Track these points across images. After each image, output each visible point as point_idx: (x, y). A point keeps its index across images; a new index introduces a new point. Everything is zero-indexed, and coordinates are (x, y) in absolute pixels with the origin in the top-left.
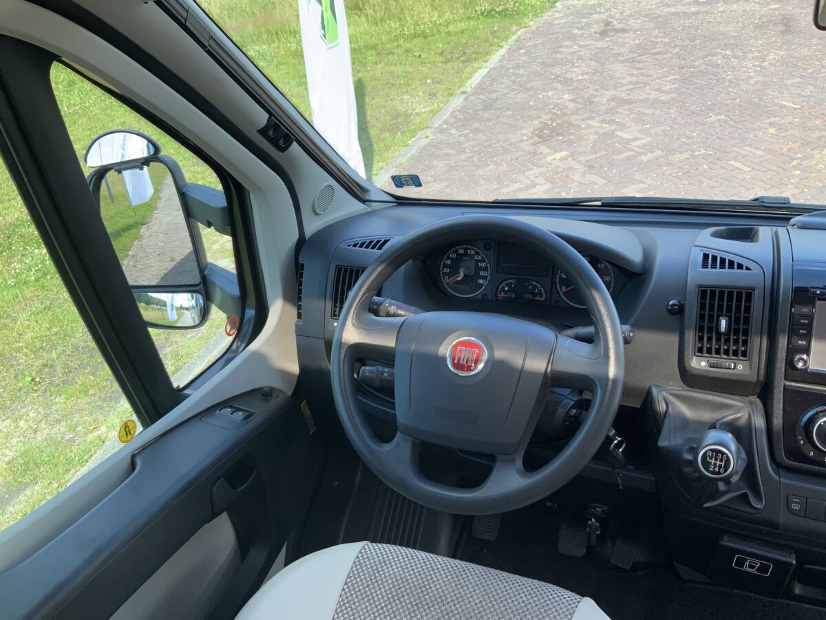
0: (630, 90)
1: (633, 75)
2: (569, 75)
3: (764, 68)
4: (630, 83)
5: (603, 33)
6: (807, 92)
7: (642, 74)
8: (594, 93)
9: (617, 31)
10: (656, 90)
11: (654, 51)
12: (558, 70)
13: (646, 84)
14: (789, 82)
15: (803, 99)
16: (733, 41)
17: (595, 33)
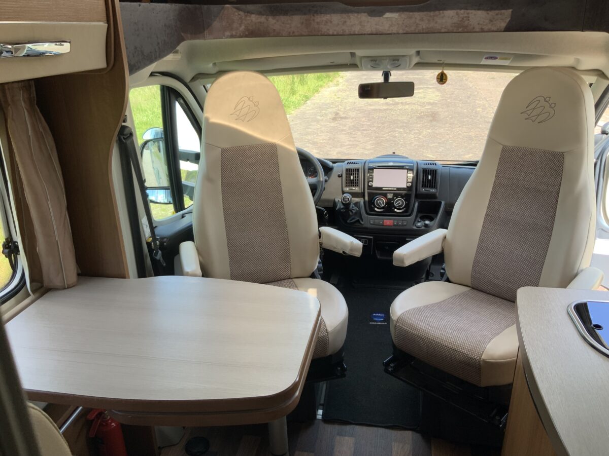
0: (349, 148)
1: (350, 141)
2: (315, 140)
3: (419, 138)
4: (349, 145)
5: (334, 119)
6: (440, 150)
7: (355, 140)
8: (329, 149)
9: (342, 118)
10: (363, 149)
11: (362, 129)
12: (309, 137)
13: (357, 145)
14: (432, 145)
15: (438, 154)
16: (404, 125)
17: (330, 119)
